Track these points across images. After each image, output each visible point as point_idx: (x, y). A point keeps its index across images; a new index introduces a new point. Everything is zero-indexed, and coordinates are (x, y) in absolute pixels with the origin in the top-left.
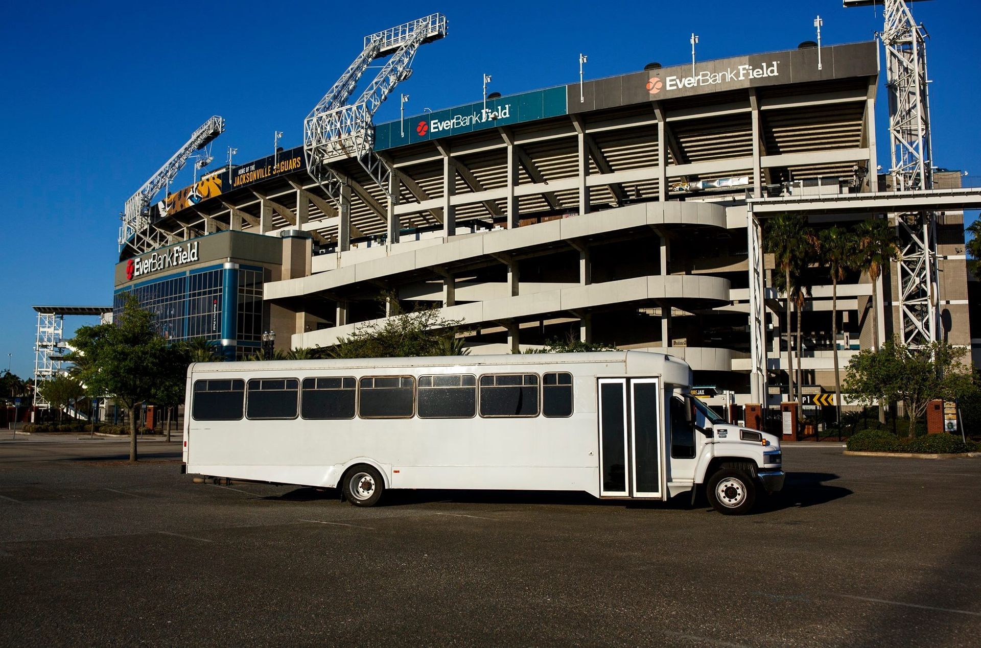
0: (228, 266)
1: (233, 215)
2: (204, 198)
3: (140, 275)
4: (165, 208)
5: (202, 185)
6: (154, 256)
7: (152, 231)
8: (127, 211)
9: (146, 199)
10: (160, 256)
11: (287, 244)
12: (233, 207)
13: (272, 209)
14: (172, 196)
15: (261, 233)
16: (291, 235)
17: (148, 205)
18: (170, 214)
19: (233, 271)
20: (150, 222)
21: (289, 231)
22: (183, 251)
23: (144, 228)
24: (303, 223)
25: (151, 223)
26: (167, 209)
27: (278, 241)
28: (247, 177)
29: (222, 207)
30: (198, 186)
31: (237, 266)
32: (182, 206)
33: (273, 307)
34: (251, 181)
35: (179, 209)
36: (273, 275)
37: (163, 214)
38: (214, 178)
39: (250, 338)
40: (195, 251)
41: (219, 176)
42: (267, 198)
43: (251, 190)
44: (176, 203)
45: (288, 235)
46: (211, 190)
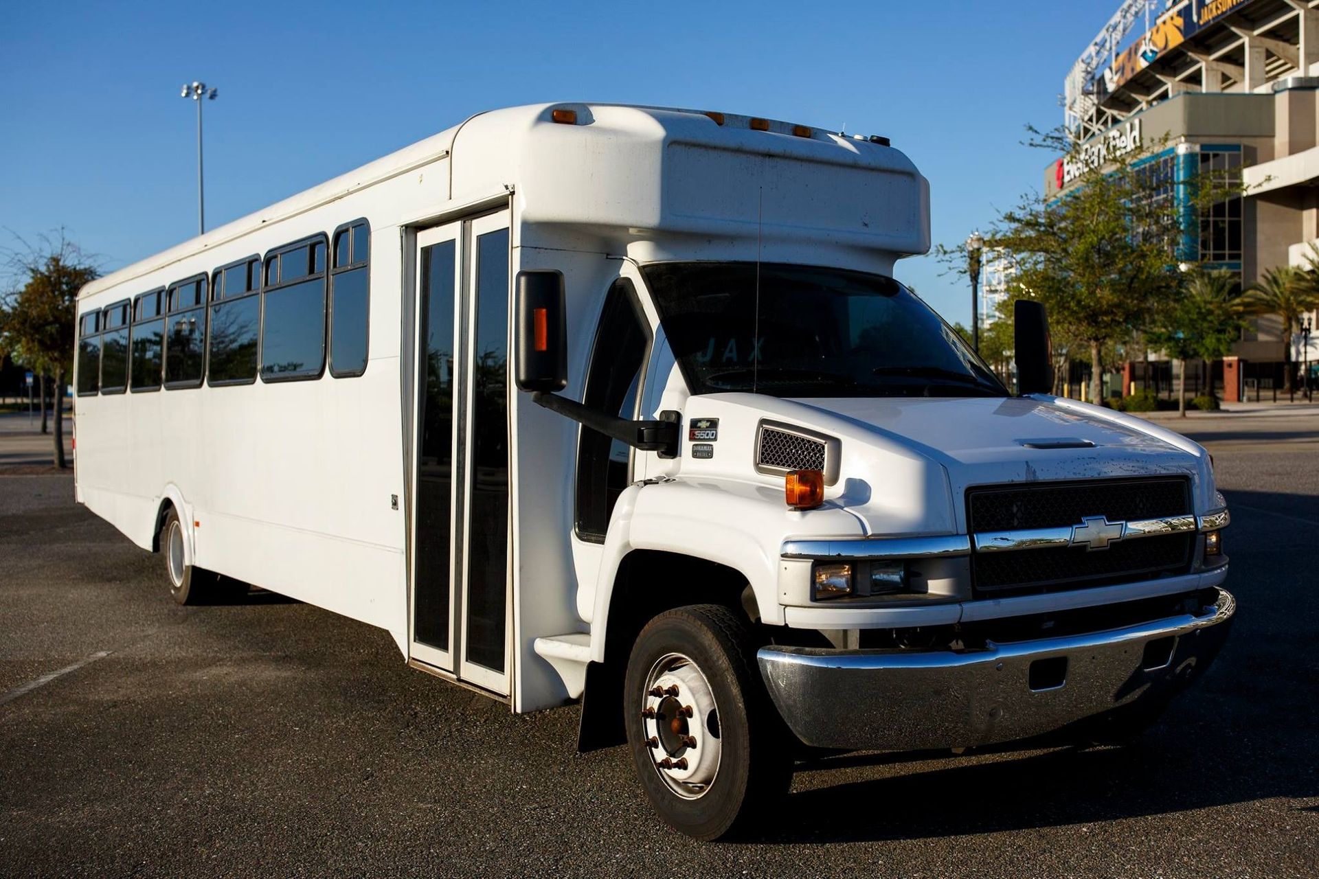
0: (1182, 149)
1: (1207, 70)
2: (1160, 51)
3: (1071, 180)
4: (1112, 78)
5: (1157, 31)
6: (1087, 150)
7: (1100, 114)
8: (1067, 93)
9: (1089, 69)
10: (1093, 149)
11: (1282, 103)
12: (1205, 57)
13: (1264, 50)
14: (1121, 58)
15: (1247, 91)
16: (1290, 85)
17: (1093, 78)
18: (1118, 85)
19: (1190, 157)
20: (1096, 102)
21: (1285, 81)
22: (1121, 136)
23: (1090, 114)
24: (1311, 63)
25: (1099, 103)
26: (1116, 78)
27: (1269, 98)
28: (1219, 6)
29: (1188, 60)
30: (1152, 35)
31: (1197, 148)
32: (1133, 70)
33: (1261, 206)
34: (1224, 10)
35: (1129, 75)
36: (1259, 155)
37: (1111, 87)
38: (1172, 18)
39: (1222, 257)
40: (1136, 133)
41: (1179, 14)
42: (1256, 32)
43: (1227, 25)
44: (1126, 67)
45: (1283, 88)
46: (1169, 38)
